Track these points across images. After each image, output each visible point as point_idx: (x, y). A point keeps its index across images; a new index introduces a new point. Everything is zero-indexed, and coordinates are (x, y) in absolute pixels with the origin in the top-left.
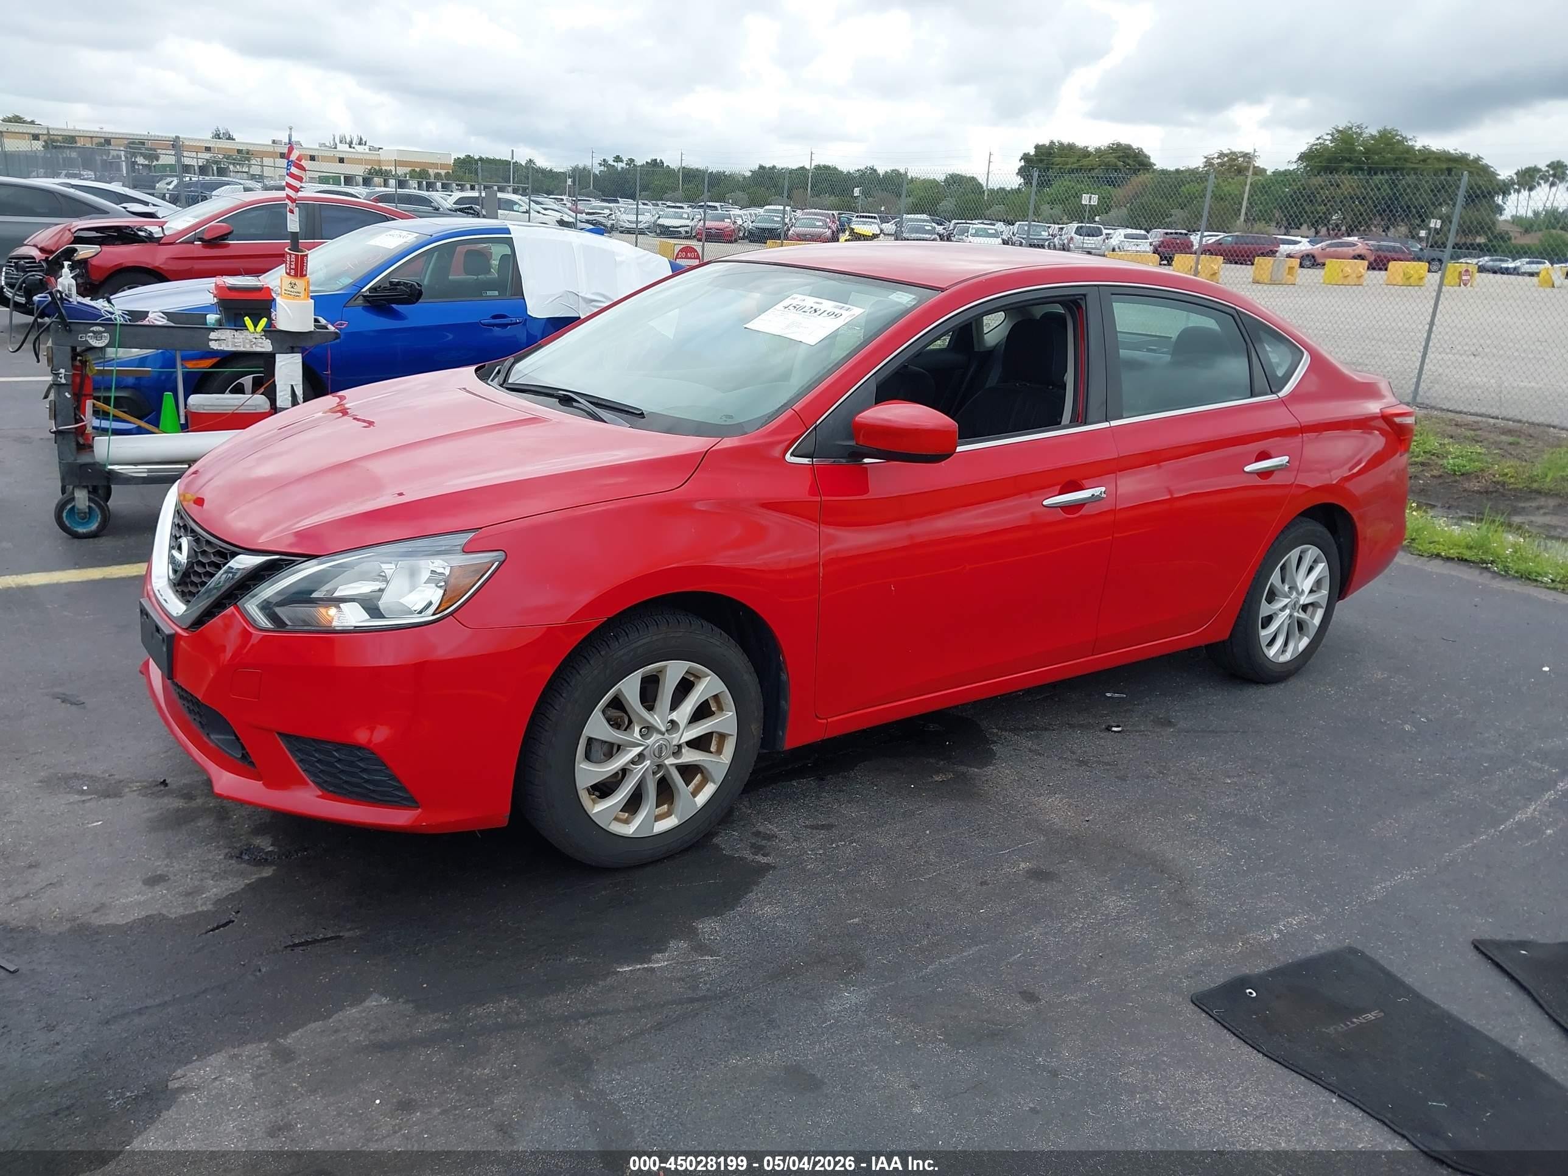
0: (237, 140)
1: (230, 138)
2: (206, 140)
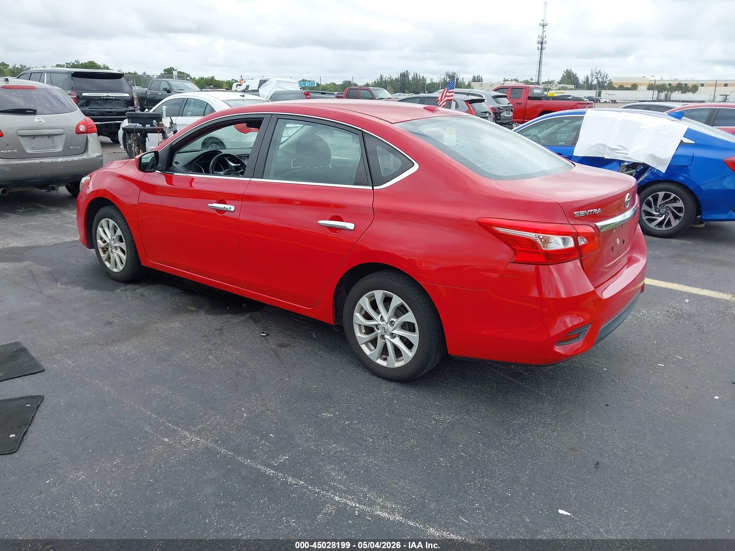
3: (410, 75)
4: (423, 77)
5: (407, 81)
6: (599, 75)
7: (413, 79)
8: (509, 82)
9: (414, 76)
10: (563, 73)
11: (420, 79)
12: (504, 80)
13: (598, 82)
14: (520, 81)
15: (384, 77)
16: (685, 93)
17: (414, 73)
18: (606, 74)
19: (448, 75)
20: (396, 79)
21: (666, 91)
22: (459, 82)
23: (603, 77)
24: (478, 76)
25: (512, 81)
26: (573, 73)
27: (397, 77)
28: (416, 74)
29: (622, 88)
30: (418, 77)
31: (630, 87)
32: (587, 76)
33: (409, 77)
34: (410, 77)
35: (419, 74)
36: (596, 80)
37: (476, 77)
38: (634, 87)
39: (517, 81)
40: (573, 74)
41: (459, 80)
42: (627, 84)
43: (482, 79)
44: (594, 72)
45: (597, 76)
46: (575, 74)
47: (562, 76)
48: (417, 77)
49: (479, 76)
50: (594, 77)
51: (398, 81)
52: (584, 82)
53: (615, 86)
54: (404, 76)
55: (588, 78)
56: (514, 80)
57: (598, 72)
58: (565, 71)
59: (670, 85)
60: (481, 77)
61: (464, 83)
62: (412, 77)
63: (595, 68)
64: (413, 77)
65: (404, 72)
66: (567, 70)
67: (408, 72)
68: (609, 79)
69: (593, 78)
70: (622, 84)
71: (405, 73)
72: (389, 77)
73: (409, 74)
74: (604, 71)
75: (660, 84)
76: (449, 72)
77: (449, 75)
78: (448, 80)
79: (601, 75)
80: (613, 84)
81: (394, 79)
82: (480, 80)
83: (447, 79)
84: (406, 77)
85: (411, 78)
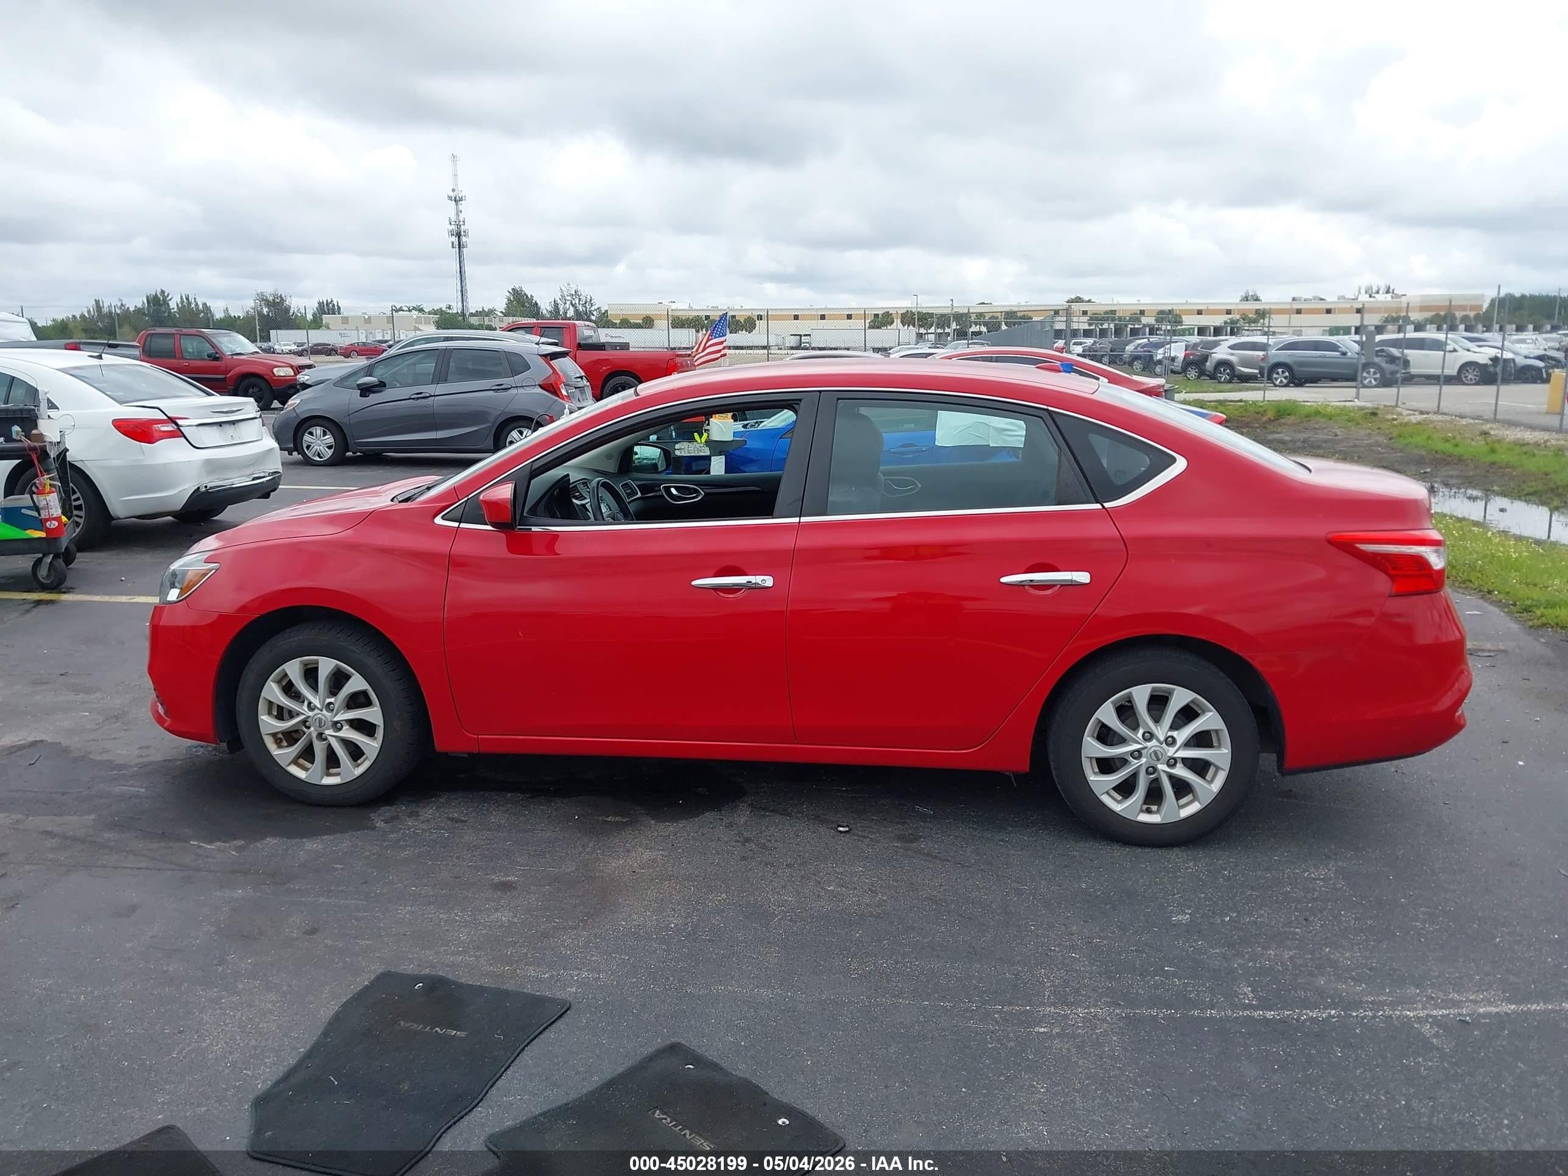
0: (1263, 301)
1: (1257, 300)
2: (1236, 304)
3: (170, 300)
4: (205, 304)
5: (166, 314)
6: (577, 300)
7: (181, 309)
8: (404, 313)
9: (182, 302)
10: (508, 294)
11: (198, 309)
12: (392, 310)
13: (577, 311)
14: (427, 310)
15: (106, 305)
16: (736, 333)
17: (181, 297)
18: (589, 297)
19: (263, 300)
20: (138, 311)
21: (704, 330)
22: (291, 314)
23: (586, 303)
24: (329, 301)
25: (410, 311)
26: (525, 294)
27: (140, 305)
28: (187, 299)
29: (625, 324)
30: (193, 306)
31: (641, 321)
32: (555, 301)
33: (169, 306)
34: (173, 305)
35: (195, 299)
36: (572, 309)
37: (325, 303)
38: (648, 322)
39: (421, 310)
40: (527, 297)
41: (291, 312)
42: (635, 316)
43: (339, 308)
44: (565, 293)
45: (574, 302)
46: (529, 296)
47: (506, 301)
48: (189, 304)
49: (332, 301)
50: (568, 303)
51: (144, 314)
52: (551, 312)
53: (614, 321)
54: (158, 302)
55: (556, 305)
56: (414, 308)
57: (574, 293)
58: (511, 291)
59: (707, 317)
60: (336, 304)
61: (304, 317)
62: (177, 305)
63: (566, 285)
64: (180, 305)
65: (156, 294)
66: (513, 289)
67: (166, 294)
68: (596, 307)
69: (567, 306)
70: (626, 317)
71: (159, 296)
72: (119, 304)
73: (170, 297)
74: (585, 291)
75: (691, 318)
76: (265, 294)
77: (267, 300)
78: (265, 310)
79: (580, 300)
80: (609, 318)
81: (132, 309)
82: (333, 309)
83: (262, 309)
84: (162, 305)
85: (176, 308)
